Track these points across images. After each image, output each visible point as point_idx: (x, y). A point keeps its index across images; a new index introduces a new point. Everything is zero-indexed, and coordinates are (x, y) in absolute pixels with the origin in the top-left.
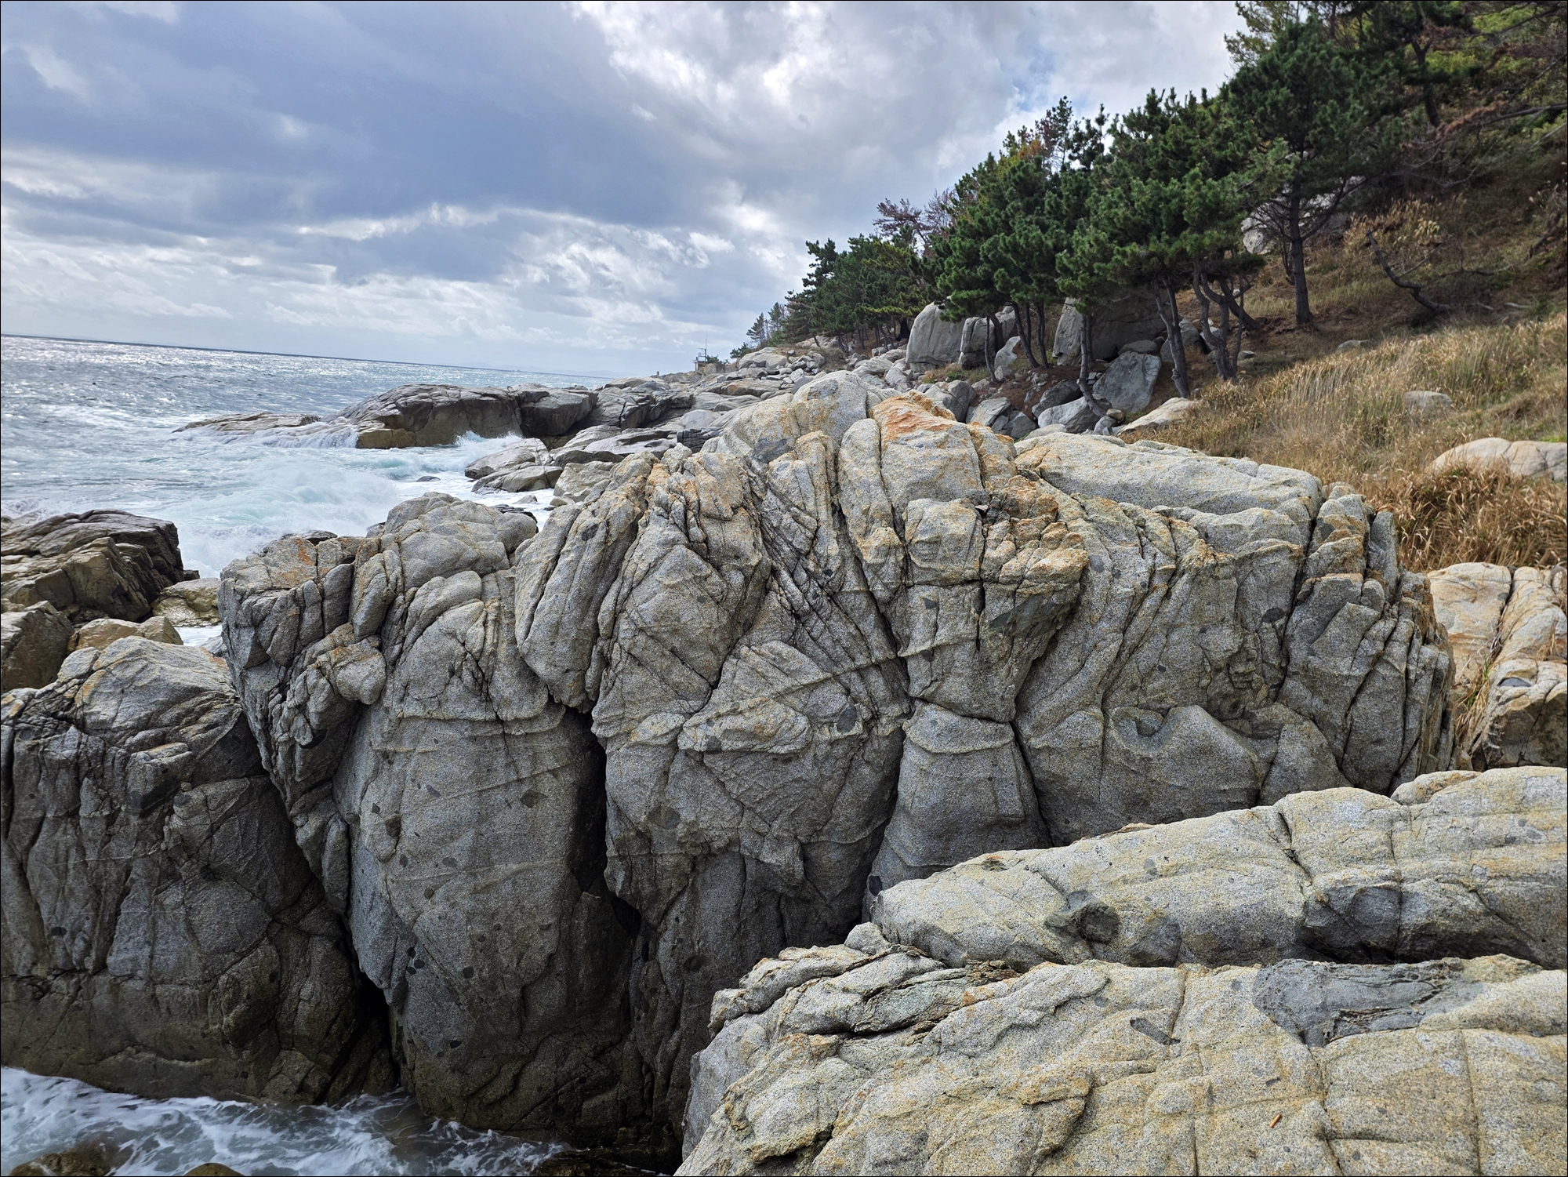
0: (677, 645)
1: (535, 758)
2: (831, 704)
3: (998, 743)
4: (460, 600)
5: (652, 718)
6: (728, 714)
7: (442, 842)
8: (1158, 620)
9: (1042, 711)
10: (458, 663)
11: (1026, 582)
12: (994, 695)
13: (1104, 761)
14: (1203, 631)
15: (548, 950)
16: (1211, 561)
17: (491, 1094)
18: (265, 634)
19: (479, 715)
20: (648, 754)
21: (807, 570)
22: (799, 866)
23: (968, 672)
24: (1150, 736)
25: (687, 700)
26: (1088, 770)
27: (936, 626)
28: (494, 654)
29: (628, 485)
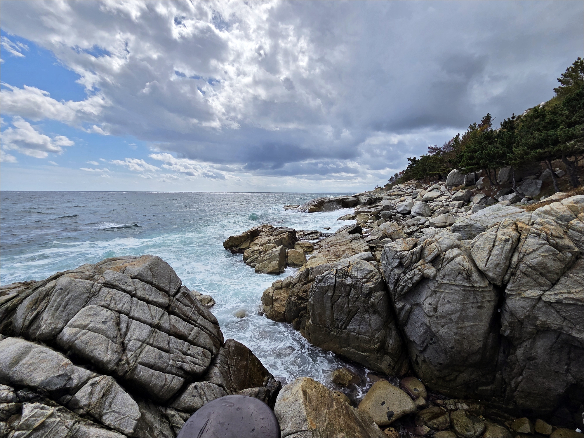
0: (543, 272)
4: (458, 255)
5: (531, 291)
7: (450, 314)
10: (461, 271)
15: (479, 347)
17: (447, 378)
18: (403, 261)
19: (467, 285)
20: (528, 301)
25: (543, 287)
29: (511, 227)
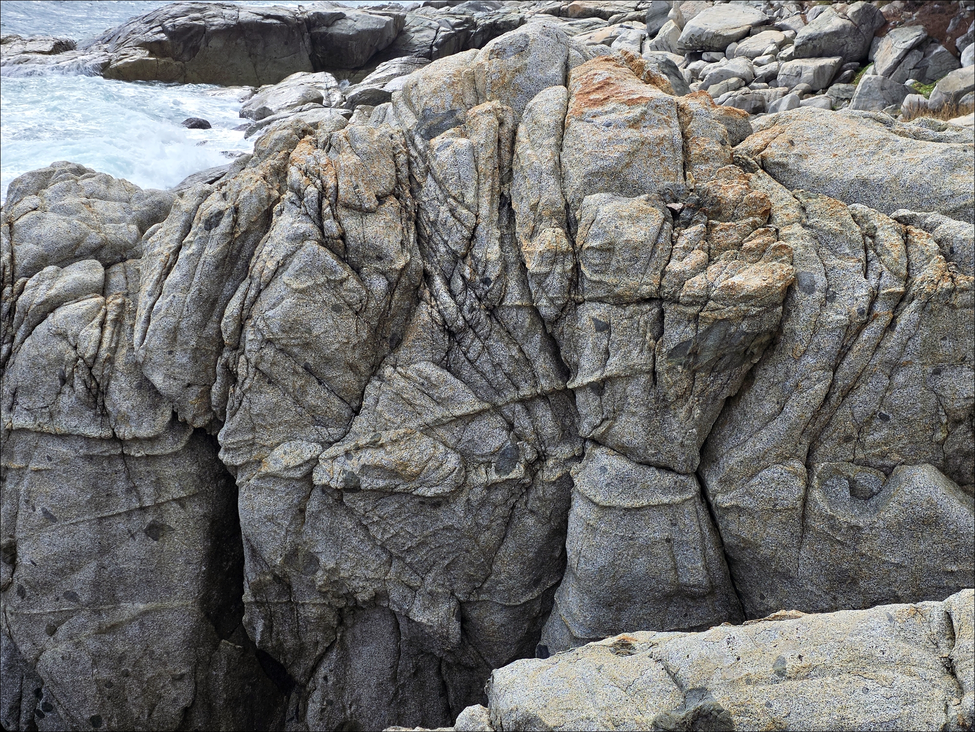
0: (310, 361)
1: (158, 485)
2: (490, 441)
3: (678, 499)
4: (75, 294)
5: (286, 447)
6: (367, 446)
7: (61, 573)
8: (879, 356)
9: (732, 462)
10: (69, 369)
11: (711, 303)
12: (672, 441)
13: (805, 528)
14: (937, 372)
16: (947, 284)
19: (93, 431)
20: (280, 487)
21: (463, 277)
22: (455, 627)
23: (642, 411)
24: (867, 499)
25: (326, 426)
26: (784, 537)
27: (607, 352)
28: (110, 360)
29: (270, 161)
